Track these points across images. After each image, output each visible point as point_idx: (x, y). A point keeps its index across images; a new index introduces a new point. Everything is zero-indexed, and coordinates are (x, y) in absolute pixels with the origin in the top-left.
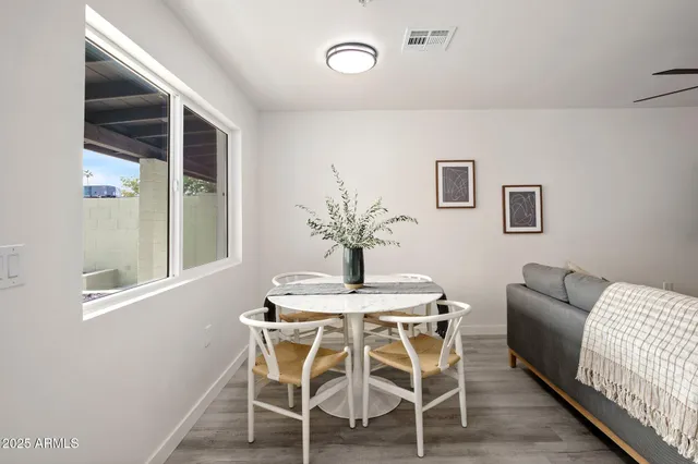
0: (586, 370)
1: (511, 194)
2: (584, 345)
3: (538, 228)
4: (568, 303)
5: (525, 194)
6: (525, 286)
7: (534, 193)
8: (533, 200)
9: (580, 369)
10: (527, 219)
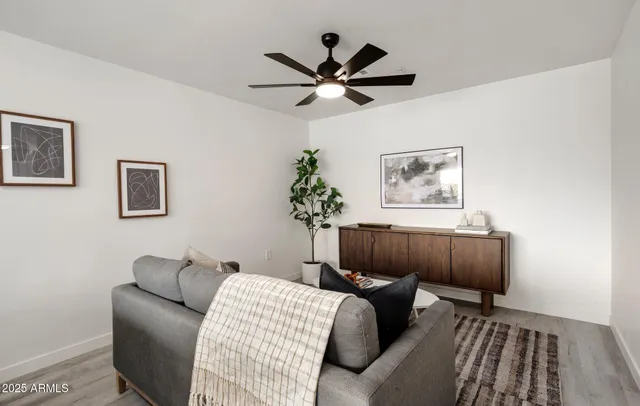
0: (199, 396)
1: (129, 171)
2: (196, 364)
3: (162, 210)
4: (182, 304)
5: (147, 172)
6: (136, 285)
7: (157, 171)
8: (157, 179)
9: (191, 395)
10: (150, 201)
